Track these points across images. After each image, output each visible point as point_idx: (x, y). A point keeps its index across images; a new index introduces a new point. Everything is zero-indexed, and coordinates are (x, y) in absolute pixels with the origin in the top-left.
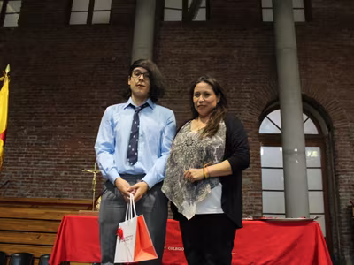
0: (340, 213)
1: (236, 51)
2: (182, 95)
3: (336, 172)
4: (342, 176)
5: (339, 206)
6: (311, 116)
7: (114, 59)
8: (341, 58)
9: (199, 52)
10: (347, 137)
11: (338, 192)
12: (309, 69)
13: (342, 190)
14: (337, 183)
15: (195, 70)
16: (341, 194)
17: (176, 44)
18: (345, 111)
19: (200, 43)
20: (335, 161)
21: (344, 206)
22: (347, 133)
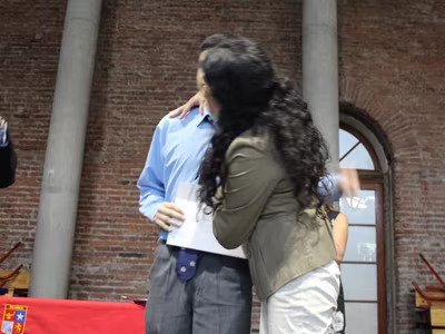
0: (398, 301)
1: (241, 29)
2: (147, 99)
3: (396, 232)
4: (405, 240)
5: (398, 291)
6: (363, 139)
7: (38, 37)
8: (416, 44)
9: (181, 28)
10: (416, 176)
11: (397, 267)
12: (361, 62)
13: (403, 262)
14: (396, 251)
15: (172, 58)
16: (400, 270)
17: (142, 13)
18: (415, 133)
19: (181, 13)
20: (394, 216)
21: (405, 289)
22: (419, 169)
